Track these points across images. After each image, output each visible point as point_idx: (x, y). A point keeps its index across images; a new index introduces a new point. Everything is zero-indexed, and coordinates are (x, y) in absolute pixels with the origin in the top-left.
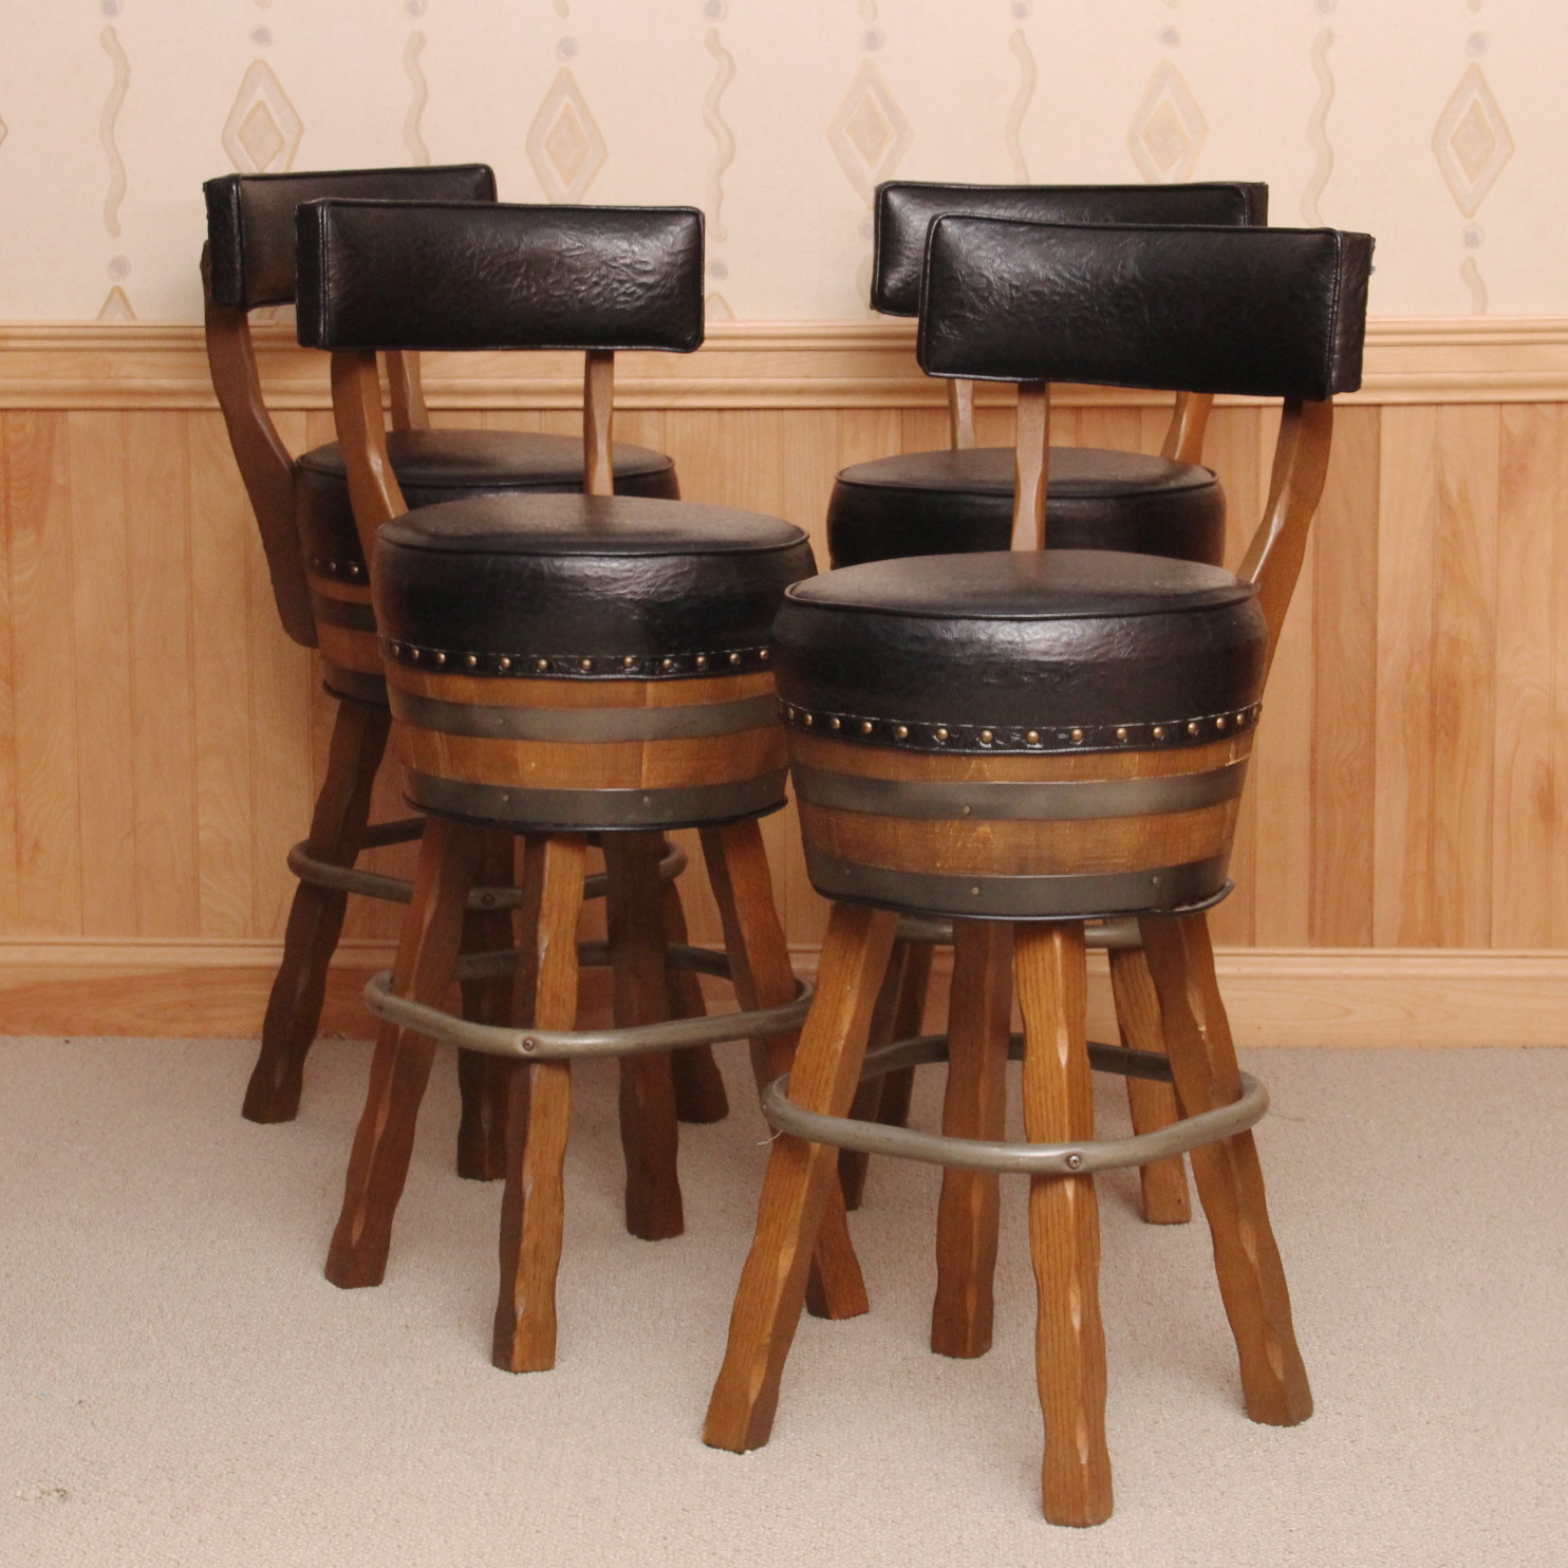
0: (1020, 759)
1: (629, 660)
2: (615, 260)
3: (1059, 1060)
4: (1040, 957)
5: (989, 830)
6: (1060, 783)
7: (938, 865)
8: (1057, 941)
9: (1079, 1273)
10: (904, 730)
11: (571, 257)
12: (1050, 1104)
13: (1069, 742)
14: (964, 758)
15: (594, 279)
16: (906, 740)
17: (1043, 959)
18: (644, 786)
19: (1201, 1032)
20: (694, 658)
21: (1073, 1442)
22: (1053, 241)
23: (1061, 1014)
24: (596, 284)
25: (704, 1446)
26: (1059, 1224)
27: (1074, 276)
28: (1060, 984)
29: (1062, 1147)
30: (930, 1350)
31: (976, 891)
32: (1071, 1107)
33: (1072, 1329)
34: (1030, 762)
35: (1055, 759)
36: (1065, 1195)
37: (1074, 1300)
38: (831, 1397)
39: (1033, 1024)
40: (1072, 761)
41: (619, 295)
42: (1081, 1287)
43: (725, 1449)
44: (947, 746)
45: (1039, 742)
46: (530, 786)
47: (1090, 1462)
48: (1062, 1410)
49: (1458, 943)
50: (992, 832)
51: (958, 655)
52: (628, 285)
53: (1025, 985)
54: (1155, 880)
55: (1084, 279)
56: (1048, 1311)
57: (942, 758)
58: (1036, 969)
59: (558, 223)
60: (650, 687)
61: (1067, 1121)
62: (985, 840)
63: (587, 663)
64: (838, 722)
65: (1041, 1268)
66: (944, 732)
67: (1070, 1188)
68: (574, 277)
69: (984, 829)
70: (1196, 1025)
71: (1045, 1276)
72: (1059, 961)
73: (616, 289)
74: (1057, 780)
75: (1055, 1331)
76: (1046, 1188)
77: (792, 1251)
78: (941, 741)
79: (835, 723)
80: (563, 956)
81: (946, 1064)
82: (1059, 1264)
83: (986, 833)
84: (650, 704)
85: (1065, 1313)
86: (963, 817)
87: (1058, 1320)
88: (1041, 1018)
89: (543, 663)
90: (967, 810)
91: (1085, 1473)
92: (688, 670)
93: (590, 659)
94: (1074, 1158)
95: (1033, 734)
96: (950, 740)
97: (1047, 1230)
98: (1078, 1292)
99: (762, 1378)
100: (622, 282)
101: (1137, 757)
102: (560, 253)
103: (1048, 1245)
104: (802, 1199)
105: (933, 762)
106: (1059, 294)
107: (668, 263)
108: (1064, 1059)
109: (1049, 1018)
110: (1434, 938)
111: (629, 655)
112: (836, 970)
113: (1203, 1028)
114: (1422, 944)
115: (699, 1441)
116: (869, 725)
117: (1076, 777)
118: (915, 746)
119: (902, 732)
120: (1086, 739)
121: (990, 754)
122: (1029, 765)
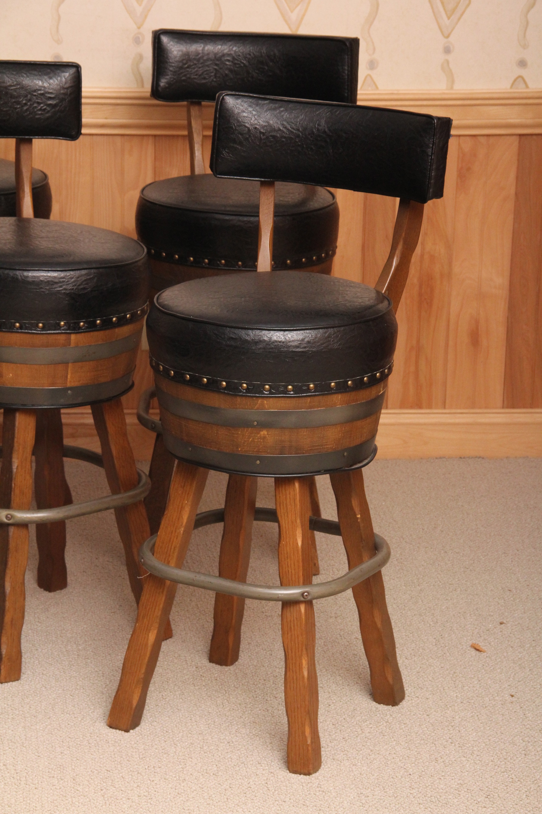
0: (283, 399)
1: (62, 323)
2: (35, 91)
3: (297, 544)
4: (288, 492)
5: (266, 433)
6: (303, 410)
7: (240, 449)
8: (297, 485)
9: (306, 649)
10: (224, 383)
11: (12, 89)
12: (293, 566)
13: (308, 390)
14: (254, 398)
15: (24, 102)
16: (225, 389)
17: (290, 494)
18: (69, 385)
19: (358, 518)
20: (96, 321)
21: (303, 733)
22: (282, 109)
23: (298, 521)
24: (26, 104)
25: (108, 728)
26: (297, 625)
27: (293, 129)
28: (298, 506)
29: (300, 588)
30: (208, 661)
31: (258, 462)
32: (303, 566)
33: (303, 677)
34: (288, 401)
35: (301, 399)
36: (300, 611)
37: (304, 663)
38: (166, 693)
39: (284, 525)
40: (309, 400)
41: (37, 110)
42: (308, 656)
43: (119, 730)
44: (247, 392)
45: (293, 391)
46: (9, 386)
47: (312, 742)
48: (298, 717)
49: (430, 407)
50: (268, 434)
51: (254, 348)
52: (42, 105)
53: (280, 506)
54: (345, 454)
55: (298, 130)
56: (291, 667)
57: (244, 398)
58: (286, 498)
59: (4, 71)
60: (73, 337)
61: (301, 574)
62: (264, 438)
63: (41, 325)
64: (188, 376)
65: (288, 647)
66: (245, 385)
67: (302, 608)
68: (13, 100)
69: (264, 433)
70: (355, 515)
71: (290, 651)
72: (298, 495)
73: (36, 107)
74: (301, 409)
75: (295, 678)
76: (290, 607)
77: (156, 631)
78: (244, 390)
79: (187, 377)
80: (25, 471)
81: (222, 524)
82: (297, 645)
83: (264, 434)
84: (72, 345)
85: (300, 671)
86: (253, 427)
87: (296, 673)
88: (288, 522)
89: (18, 324)
90: (255, 423)
91: (310, 748)
92: (92, 327)
93: (42, 323)
94: (306, 594)
95: (290, 387)
96: (248, 390)
97: (291, 628)
98: (306, 658)
99: (139, 694)
100: (39, 103)
101: (339, 396)
102: (6, 88)
103: (291, 635)
104: (161, 606)
105: (239, 399)
106: (285, 137)
107: (63, 94)
108: (300, 544)
109: (292, 522)
110: (418, 405)
111: (63, 321)
112: (180, 492)
113: (359, 516)
114: (412, 407)
115: (105, 725)
116: (205, 380)
117: (311, 407)
118: (230, 391)
119: (223, 384)
120: (316, 389)
121: (268, 397)
122: (287, 402)
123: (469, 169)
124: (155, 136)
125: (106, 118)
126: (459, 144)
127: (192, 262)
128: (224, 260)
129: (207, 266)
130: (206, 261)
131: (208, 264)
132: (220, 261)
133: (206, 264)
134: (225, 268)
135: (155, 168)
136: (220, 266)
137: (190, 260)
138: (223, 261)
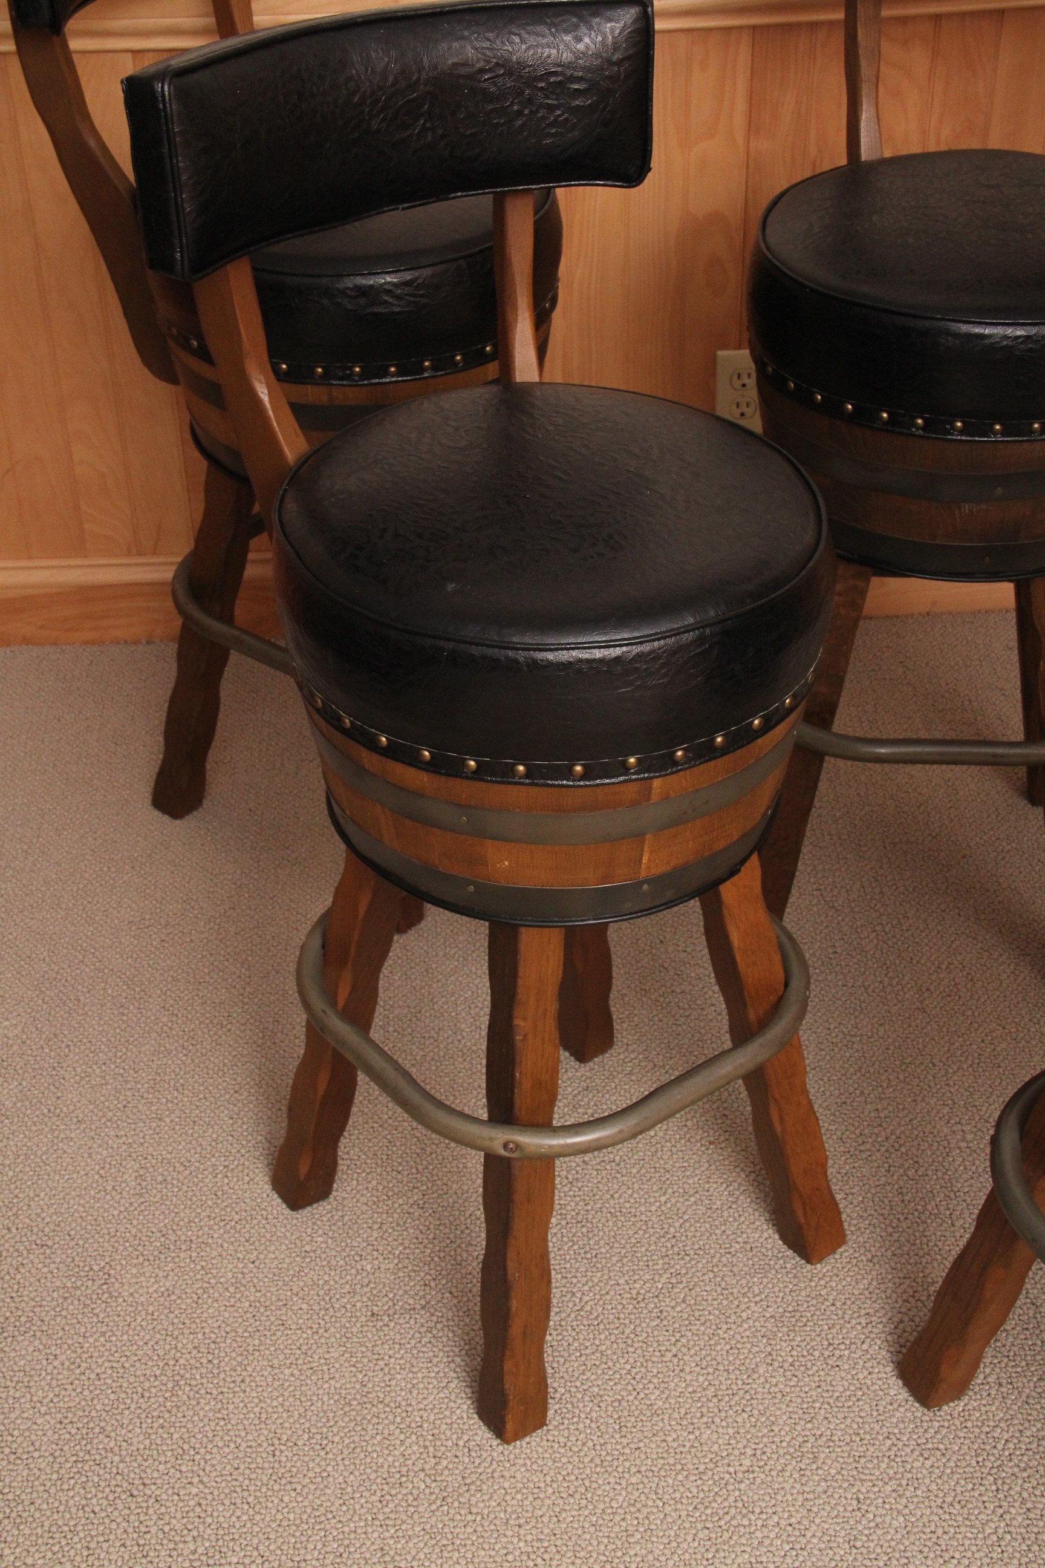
1: (632, 760)
2: (541, 78)
11: (486, 80)
15: (516, 108)
20: (714, 739)
24: (520, 113)
41: (548, 125)
52: (558, 112)
59: (466, 33)
60: (656, 783)
63: (578, 768)
68: (491, 107)
73: (543, 118)
92: (705, 753)
93: (582, 765)
100: (551, 108)
102: (470, 77)
107: (610, 77)
111: (632, 755)
127: (886, 423)
128: (961, 421)
129: (921, 432)
130: (920, 421)
131: (924, 428)
132: (952, 423)
133: (918, 428)
134: (964, 438)
136: (952, 434)
137: (882, 417)
138: (959, 424)
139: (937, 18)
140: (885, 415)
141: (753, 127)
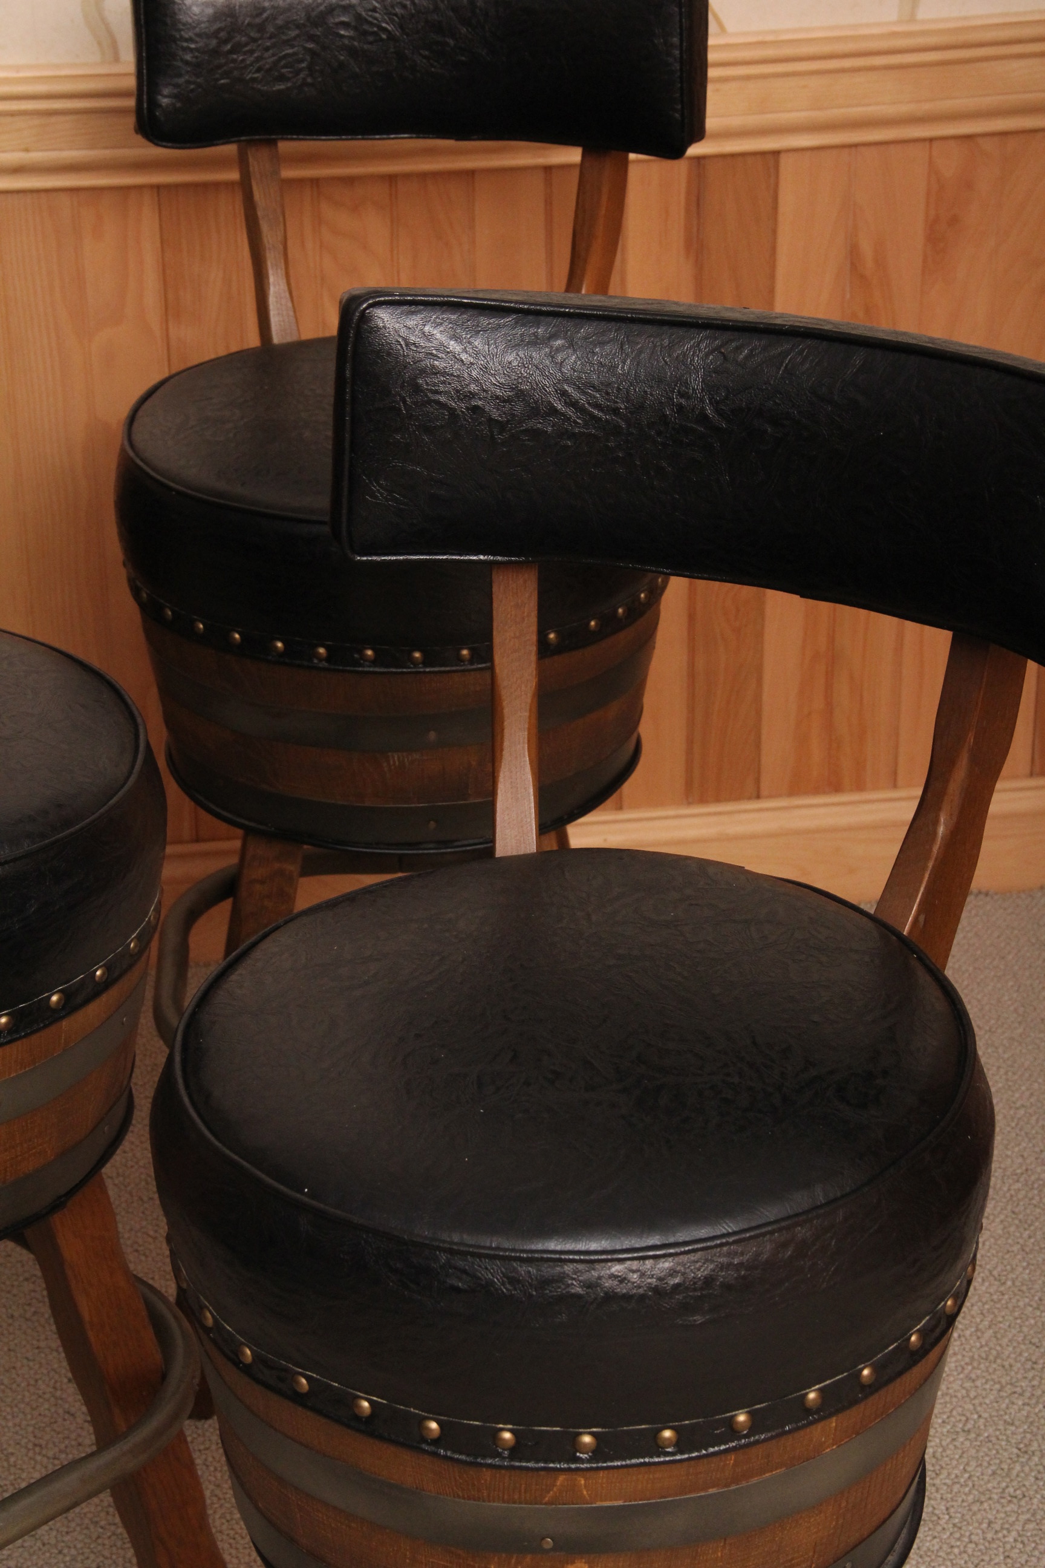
0: (643, 1469)
6: (710, 1491)
10: (434, 1425)
13: (732, 1431)
14: (542, 1473)
16: (436, 1442)
22: (559, 342)
27: (597, 406)
35: (700, 1464)
40: (732, 1458)
44: (512, 1458)
45: (676, 1444)
57: (504, 1473)
64: (304, 1382)
66: (507, 1435)
74: (705, 1489)
78: (503, 1449)
79: (298, 1382)
86: (540, 1551)
90: (548, 1542)
95: (667, 1434)
96: (516, 1451)
101: (833, 1423)
105: (486, 1475)
106: (573, 436)
110: (834, 785)
114: (817, 791)
116: (366, 1404)
117: (735, 1480)
118: (454, 1452)
119: (430, 1430)
120: (757, 1423)
121: (591, 1469)
122: (657, 1475)
123: (954, 220)
124: (158, 188)
125: (27, 150)
126: (931, 162)
127: (282, 654)
128: (373, 649)
129: (325, 664)
130: (322, 650)
131: (328, 659)
132: (361, 652)
133: (320, 660)
134: (377, 669)
135: (164, 265)
136: (361, 665)
137: (276, 647)
138: (369, 652)
139: (391, 179)
140: (279, 645)
141: (171, 310)
